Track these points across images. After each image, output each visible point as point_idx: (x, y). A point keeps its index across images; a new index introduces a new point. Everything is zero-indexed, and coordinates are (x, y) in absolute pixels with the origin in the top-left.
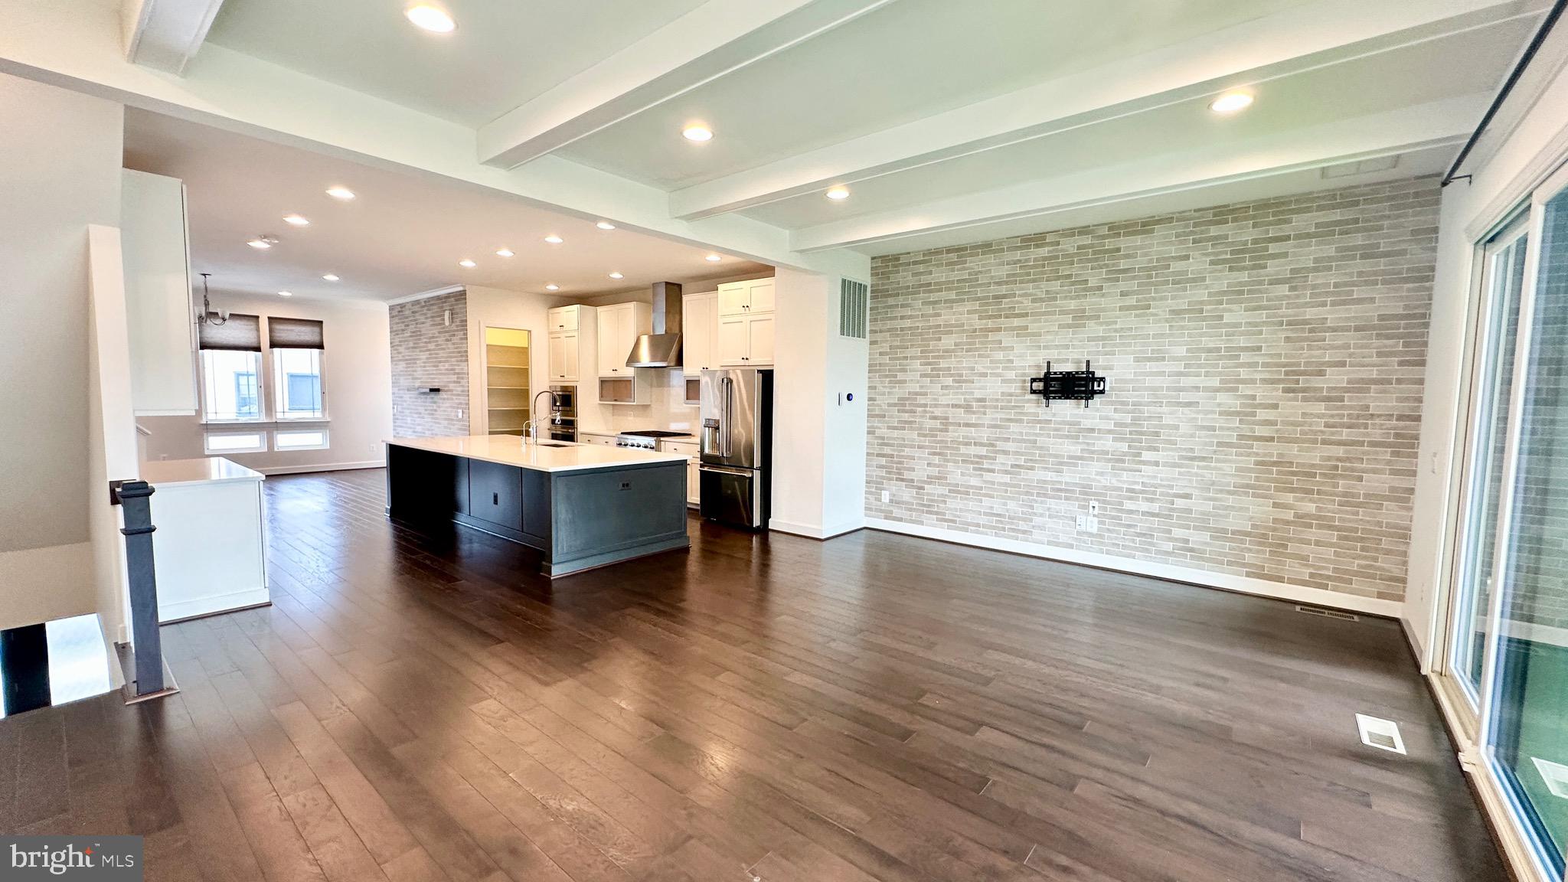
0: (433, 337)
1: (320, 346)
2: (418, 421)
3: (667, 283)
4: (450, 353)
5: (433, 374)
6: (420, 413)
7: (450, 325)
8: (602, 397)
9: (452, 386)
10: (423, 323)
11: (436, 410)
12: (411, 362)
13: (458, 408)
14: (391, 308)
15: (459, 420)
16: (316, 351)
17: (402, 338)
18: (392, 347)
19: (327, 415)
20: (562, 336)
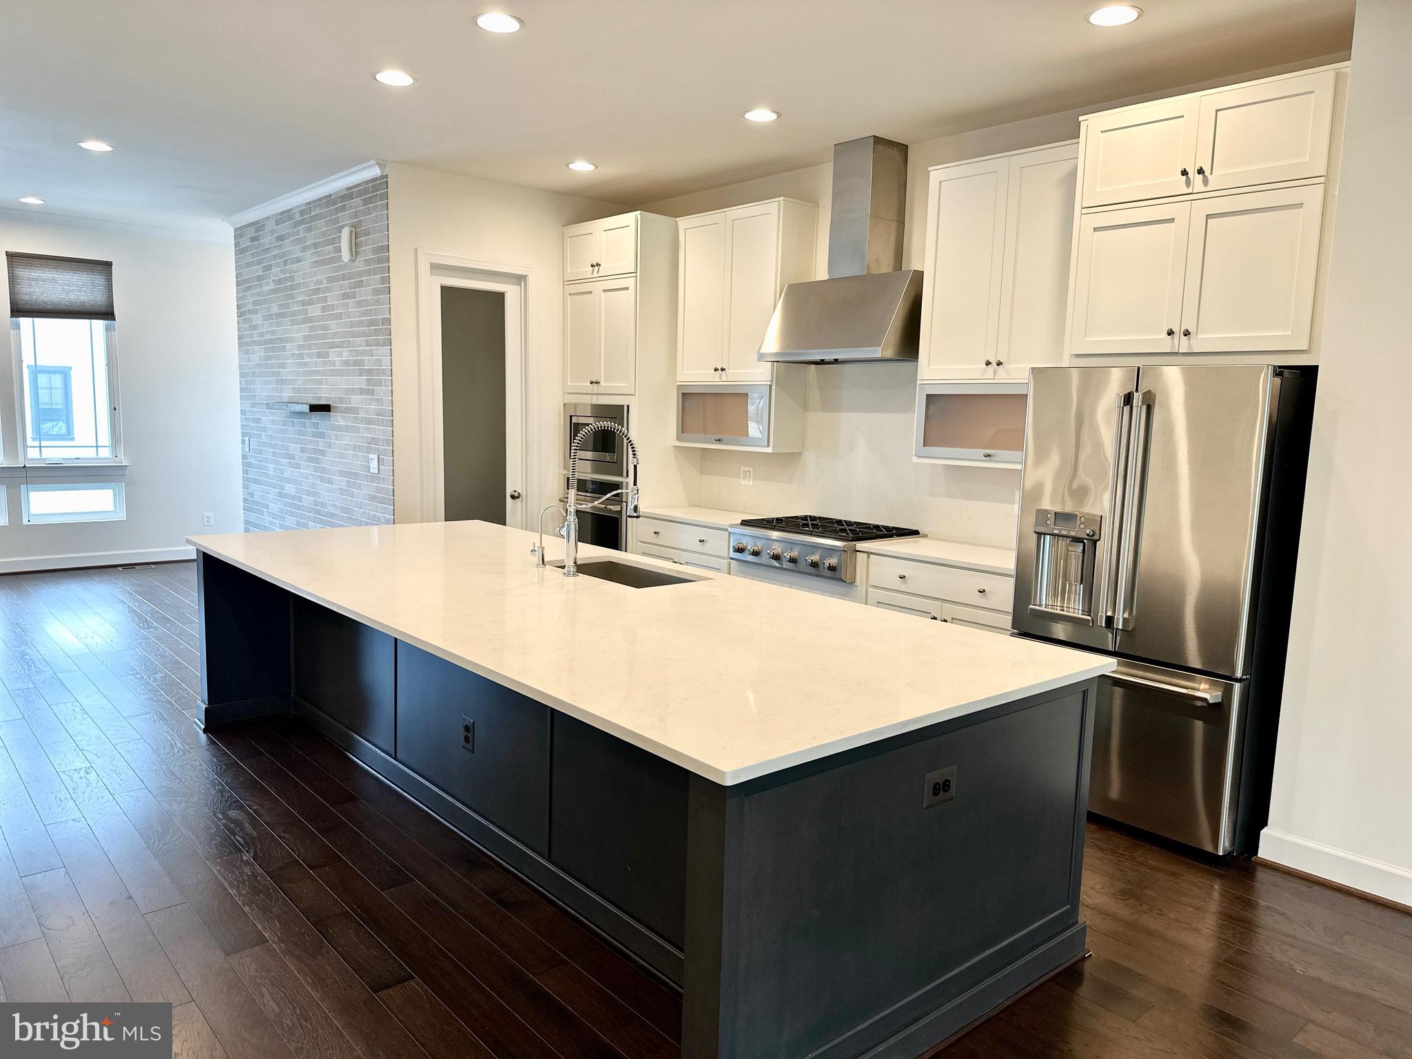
0: (317, 291)
1: (107, 314)
2: (288, 472)
3: (878, 140)
4: (352, 325)
5: (317, 372)
6: (292, 457)
7: (352, 260)
8: (684, 429)
9: (356, 400)
10: (298, 260)
11: (322, 453)
12: (275, 345)
13: (369, 450)
14: (239, 233)
15: (373, 478)
16: (99, 325)
17: (258, 294)
18: (240, 315)
19: (121, 454)
20: (597, 287)
